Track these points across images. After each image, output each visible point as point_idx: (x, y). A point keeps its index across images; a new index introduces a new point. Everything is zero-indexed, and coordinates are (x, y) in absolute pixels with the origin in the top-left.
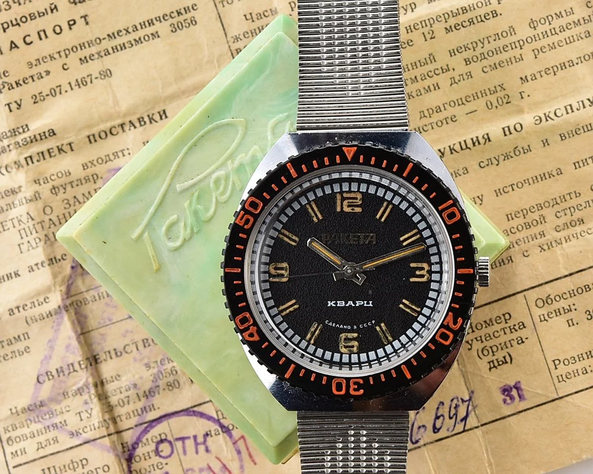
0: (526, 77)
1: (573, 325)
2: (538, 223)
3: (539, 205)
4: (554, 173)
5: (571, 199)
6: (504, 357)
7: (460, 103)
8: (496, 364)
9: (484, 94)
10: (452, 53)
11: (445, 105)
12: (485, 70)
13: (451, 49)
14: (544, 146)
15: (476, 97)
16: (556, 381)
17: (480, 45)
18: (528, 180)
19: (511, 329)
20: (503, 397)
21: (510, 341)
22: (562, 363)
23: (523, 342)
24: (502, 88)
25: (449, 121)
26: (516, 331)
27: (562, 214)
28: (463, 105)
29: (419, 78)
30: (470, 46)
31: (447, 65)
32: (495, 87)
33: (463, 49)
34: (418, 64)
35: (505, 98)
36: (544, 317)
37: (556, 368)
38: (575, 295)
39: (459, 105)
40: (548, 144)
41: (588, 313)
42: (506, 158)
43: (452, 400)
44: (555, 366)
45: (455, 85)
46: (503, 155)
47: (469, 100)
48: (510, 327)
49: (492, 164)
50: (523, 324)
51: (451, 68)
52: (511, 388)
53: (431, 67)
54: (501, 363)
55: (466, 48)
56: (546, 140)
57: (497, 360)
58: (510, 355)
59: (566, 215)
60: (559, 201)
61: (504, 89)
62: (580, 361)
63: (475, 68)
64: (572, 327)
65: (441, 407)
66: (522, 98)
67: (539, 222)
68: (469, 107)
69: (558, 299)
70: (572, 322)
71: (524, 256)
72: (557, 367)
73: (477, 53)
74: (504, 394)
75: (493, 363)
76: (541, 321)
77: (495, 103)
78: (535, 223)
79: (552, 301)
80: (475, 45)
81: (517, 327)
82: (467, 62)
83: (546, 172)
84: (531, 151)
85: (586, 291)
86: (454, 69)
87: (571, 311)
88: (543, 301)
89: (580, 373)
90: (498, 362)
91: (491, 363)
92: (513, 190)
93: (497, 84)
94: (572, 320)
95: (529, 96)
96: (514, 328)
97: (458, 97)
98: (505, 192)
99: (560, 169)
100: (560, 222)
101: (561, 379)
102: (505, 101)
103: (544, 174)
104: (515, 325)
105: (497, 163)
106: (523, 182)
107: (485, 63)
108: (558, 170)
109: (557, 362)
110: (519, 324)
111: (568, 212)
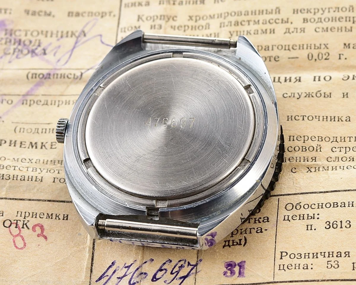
0: (349, 44)
1: (311, 229)
2: (313, 150)
3: (320, 138)
4: (344, 119)
5: (350, 141)
6: (240, 240)
7: (287, 48)
8: (231, 244)
9: (309, 47)
10: (295, 11)
11: (274, 47)
12: (317, 30)
13: (296, 8)
14: (344, 97)
15: (301, 47)
16: (277, 267)
17: (321, 12)
18: (319, 117)
19: (255, 220)
20: (225, 269)
21: (250, 229)
22: (288, 256)
23: (261, 232)
24: (326, 46)
25: (272, 59)
26: (259, 222)
27: (338, 150)
28: (288, 51)
29: (261, 22)
30: (312, 11)
31: (288, 19)
32: (320, 45)
33: (306, 11)
34: (265, 12)
35: (325, 55)
36: (288, 218)
37: (281, 258)
38: (322, 208)
39: (285, 50)
40: (347, 97)
41: (328, 223)
42: (308, 96)
43: (180, 261)
44: (282, 256)
45: (287, 34)
46: (306, 93)
47: (295, 48)
48: (255, 219)
49: (294, 97)
50: (268, 219)
51: (290, 21)
52: (235, 265)
53: (274, 16)
54: (235, 244)
55: (308, 11)
56: (347, 94)
57: (233, 241)
58: (246, 239)
59: (340, 151)
60: (339, 140)
61: (327, 48)
62: (305, 258)
63: (310, 27)
64: (309, 231)
65: (168, 263)
66: (340, 59)
67: (315, 149)
68: (293, 54)
69: (306, 207)
70: (311, 227)
71: (292, 171)
72: (283, 257)
73: (316, 17)
74: (227, 268)
75: (229, 242)
76: (284, 220)
77: (315, 56)
78: (311, 149)
79: (301, 207)
80: (316, 11)
81: (261, 220)
82: (305, 20)
83: (337, 116)
84: (330, 97)
85: (334, 207)
86: (292, 23)
87: (314, 218)
88: (293, 206)
89: (301, 267)
90: (233, 242)
91: (227, 242)
92: (303, 119)
93: (323, 42)
94: (311, 225)
95: (346, 59)
96: (258, 220)
97: (287, 44)
98: (295, 120)
99: (349, 117)
100: (333, 155)
101: (282, 268)
102: (324, 57)
103: (334, 117)
104: (261, 218)
105: (299, 97)
106: (314, 117)
107: (320, 25)
108: (348, 118)
109: (284, 254)
110: (264, 218)
111: (343, 150)
